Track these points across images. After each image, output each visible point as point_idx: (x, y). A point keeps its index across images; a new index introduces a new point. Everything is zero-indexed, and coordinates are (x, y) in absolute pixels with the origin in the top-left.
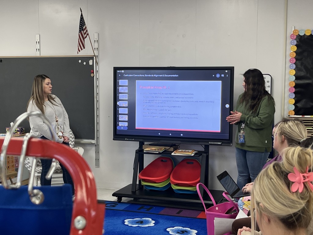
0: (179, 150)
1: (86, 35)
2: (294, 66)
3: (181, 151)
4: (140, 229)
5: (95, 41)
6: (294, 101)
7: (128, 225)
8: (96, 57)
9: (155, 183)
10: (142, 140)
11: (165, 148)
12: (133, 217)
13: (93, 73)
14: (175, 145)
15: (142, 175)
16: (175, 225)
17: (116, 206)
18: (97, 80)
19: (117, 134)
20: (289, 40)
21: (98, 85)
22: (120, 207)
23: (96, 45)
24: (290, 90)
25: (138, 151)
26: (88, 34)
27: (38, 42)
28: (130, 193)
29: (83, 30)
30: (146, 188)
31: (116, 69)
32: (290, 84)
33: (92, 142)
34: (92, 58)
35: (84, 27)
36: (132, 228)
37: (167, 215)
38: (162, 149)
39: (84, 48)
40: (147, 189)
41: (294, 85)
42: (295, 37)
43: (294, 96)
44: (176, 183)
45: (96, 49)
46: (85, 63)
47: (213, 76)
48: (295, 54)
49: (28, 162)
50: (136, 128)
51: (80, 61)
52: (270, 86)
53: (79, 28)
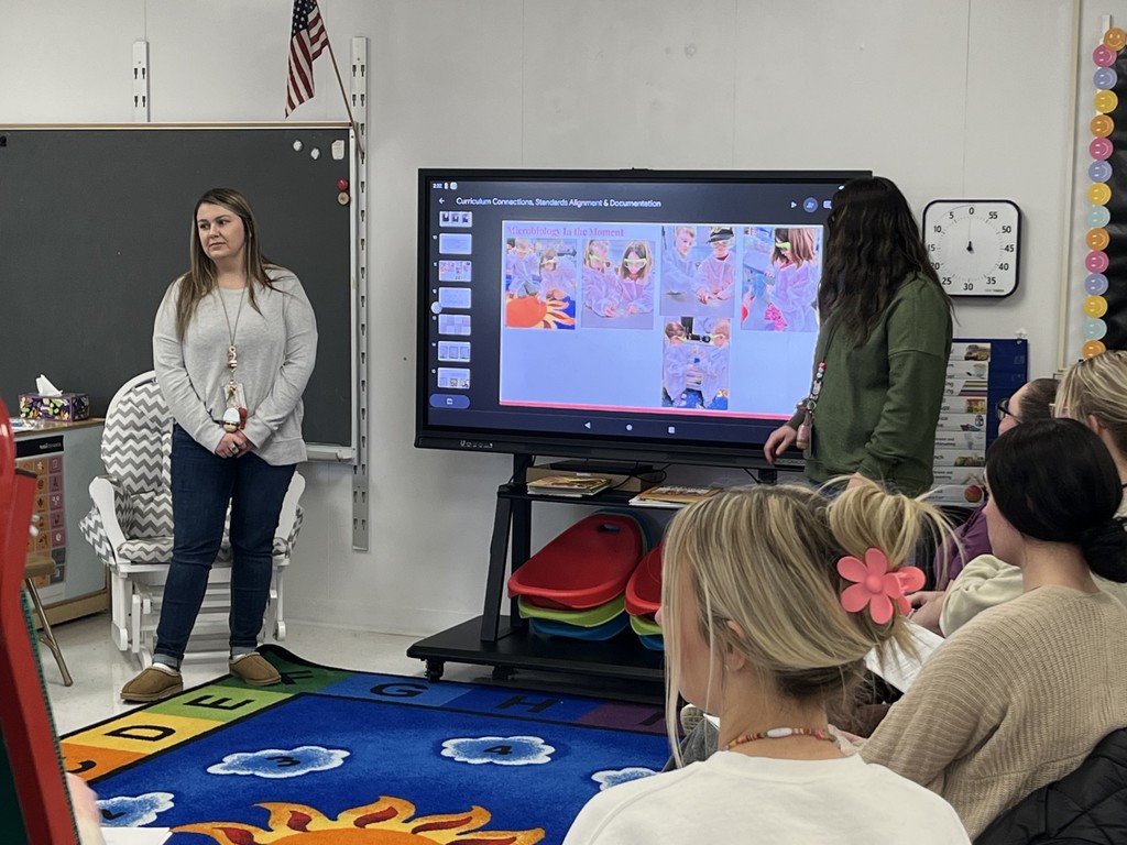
0: (661, 489)
1: (317, 46)
2: (1108, 170)
3: (667, 493)
4: (494, 774)
5: (354, 66)
6: (1103, 306)
7: (453, 758)
8: (360, 128)
9: (568, 610)
10: (522, 449)
11: (609, 481)
12: (477, 734)
13: (347, 190)
14: (648, 469)
15: (522, 580)
16: (624, 764)
17: (420, 693)
18: (363, 216)
19: (430, 423)
20: (1090, 69)
21: (364, 237)
22: (433, 698)
23: (357, 85)
24: (1088, 261)
25: (506, 490)
26: (326, 42)
27: (140, 71)
28: (476, 647)
29: (308, 27)
30: (537, 630)
31: (427, 177)
32: (1089, 239)
33: (340, 456)
34: (343, 134)
35: (309, 16)
36: (466, 767)
37: (605, 728)
38: (596, 482)
39: (311, 95)
40: (540, 632)
41: (1105, 241)
42: (1113, 59)
43: (1104, 284)
44: (646, 610)
45: (358, 98)
46: (315, 154)
47: (793, 205)
48: (1110, 124)
49: (96, 522)
50: (503, 400)
51: (297, 145)
52: (1015, 247)
53: (294, 18)
